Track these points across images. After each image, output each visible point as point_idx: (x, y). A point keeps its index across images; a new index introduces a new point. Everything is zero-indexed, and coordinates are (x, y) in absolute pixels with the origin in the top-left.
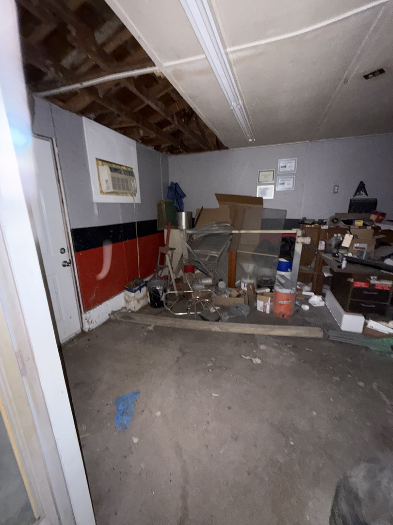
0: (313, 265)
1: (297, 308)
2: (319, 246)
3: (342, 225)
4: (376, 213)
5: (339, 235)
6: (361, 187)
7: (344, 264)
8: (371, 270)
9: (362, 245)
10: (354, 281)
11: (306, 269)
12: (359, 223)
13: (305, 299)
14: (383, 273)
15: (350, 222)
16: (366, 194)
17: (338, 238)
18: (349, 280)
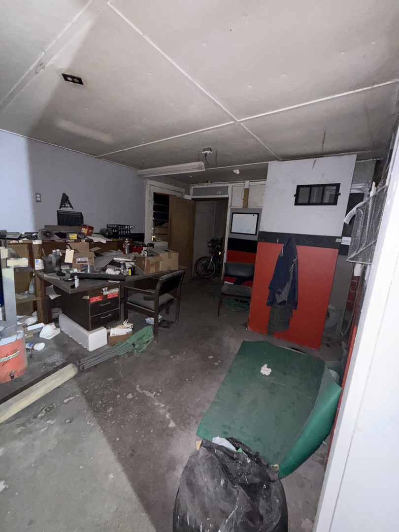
0: (32, 289)
1: (30, 353)
2: (36, 265)
3: (56, 238)
4: (85, 226)
5: (58, 250)
6: (65, 200)
7: (77, 283)
8: (100, 283)
9: (83, 259)
10: (90, 297)
11: (24, 297)
12: (74, 237)
13: (34, 334)
14: (110, 283)
15: (63, 236)
16: (71, 206)
17: (58, 254)
18: (84, 297)
